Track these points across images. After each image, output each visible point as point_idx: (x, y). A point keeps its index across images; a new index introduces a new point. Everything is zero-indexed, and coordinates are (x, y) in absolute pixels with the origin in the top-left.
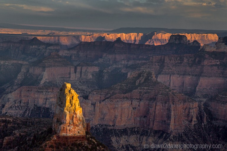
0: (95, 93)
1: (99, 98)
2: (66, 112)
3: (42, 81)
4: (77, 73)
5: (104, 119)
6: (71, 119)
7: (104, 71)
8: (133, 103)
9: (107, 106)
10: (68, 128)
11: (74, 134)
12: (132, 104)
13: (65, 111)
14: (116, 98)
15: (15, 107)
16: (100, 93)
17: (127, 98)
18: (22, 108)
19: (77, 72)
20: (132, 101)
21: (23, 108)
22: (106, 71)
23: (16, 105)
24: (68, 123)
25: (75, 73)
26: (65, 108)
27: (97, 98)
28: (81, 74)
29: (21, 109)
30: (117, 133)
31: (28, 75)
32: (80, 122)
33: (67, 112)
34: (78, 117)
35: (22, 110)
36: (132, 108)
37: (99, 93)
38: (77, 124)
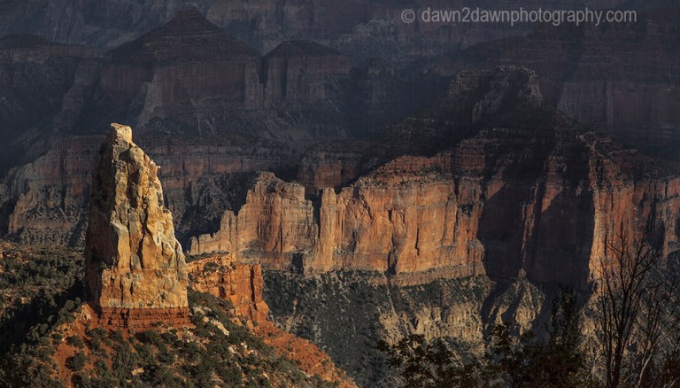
0: (322, 155)
1: (338, 173)
2: (117, 225)
3: (143, 114)
4: (269, 84)
5: (357, 251)
6: (134, 252)
7: (370, 72)
8: (460, 189)
9: (366, 202)
10: (127, 283)
11: (148, 302)
12: (456, 192)
13: (114, 223)
14: (396, 173)
15: (48, 210)
16: (342, 155)
17: (438, 170)
18: (68, 214)
19: (269, 77)
20: (457, 183)
21: (72, 213)
22: (377, 73)
23: (51, 204)
24: (125, 265)
25: (260, 82)
26: (114, 213)
27: (329, 174)
28: (284, 87)
29: (66, 217)
30: (403, 300)
31: (96, 98)
32: (166, 262)
33: (122, 228)
34: (159, 245)
35: (68, 220)
36: (456, 208)
37: (338, 155)
38: (158, 268)
